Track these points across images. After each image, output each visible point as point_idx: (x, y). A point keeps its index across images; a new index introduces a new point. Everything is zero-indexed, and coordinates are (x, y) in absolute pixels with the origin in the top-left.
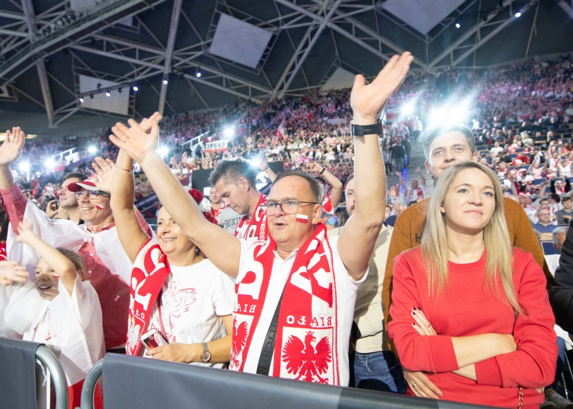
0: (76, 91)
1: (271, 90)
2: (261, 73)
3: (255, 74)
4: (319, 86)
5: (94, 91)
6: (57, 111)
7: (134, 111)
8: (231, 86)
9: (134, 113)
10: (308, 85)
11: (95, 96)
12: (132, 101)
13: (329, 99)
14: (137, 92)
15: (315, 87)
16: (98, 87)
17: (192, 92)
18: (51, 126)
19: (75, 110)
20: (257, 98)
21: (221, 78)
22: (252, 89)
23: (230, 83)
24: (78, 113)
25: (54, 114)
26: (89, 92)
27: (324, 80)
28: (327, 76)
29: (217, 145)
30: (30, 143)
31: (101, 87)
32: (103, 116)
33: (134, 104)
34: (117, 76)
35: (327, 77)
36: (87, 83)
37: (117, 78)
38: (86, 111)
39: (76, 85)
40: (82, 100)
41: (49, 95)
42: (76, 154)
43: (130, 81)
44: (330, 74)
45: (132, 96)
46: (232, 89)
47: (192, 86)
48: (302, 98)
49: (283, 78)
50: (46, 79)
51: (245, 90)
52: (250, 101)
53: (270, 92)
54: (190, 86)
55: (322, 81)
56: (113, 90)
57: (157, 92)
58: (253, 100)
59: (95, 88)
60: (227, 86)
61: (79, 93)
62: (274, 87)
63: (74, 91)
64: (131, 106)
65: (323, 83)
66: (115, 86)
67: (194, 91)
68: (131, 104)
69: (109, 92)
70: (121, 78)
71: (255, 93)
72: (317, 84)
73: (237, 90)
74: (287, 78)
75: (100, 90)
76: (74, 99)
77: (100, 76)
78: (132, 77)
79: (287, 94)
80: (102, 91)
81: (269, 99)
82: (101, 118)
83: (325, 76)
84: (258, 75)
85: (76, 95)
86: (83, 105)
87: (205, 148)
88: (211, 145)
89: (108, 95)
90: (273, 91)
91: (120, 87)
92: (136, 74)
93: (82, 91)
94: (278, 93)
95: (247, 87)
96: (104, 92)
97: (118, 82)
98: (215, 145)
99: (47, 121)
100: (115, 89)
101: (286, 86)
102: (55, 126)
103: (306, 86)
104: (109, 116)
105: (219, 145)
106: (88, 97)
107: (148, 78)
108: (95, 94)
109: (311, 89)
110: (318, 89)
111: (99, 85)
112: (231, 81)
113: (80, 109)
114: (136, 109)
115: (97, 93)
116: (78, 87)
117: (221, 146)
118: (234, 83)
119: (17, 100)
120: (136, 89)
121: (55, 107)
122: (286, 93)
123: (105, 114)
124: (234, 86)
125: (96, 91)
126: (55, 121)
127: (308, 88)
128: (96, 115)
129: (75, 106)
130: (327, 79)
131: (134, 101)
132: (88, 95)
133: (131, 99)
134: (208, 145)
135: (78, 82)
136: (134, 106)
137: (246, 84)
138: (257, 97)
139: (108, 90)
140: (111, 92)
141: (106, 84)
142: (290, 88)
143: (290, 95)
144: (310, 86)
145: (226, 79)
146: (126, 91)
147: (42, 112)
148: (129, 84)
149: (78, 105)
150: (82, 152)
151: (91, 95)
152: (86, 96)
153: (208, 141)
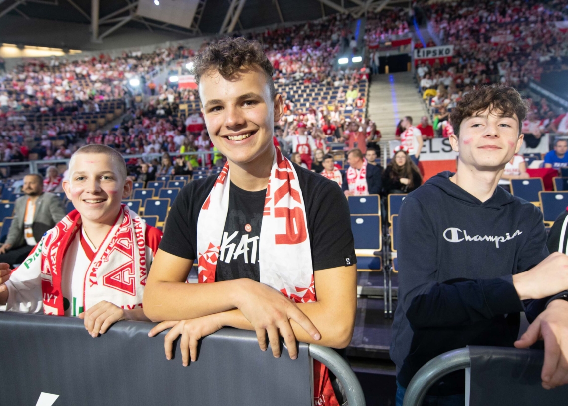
7: (199, 22)
18: (94, 39)
19: (127, 19)
24: (129, 24)
29: (438, 52)
33: (202, 13)
58: (347, 12)
64: (197, 16)
68: (198, 13)
86: (138, 13)
87: (418, 56)
88: (429, 53)
99: (91, 33)
102: (100, 41)
104: (170, 29)
105: (441, 52)
117: (444, 52)
121: (101, 16)
123: (162, 27)
126: (100, 34)
129: (126, 14)
131: (202, 9)
133: (200, 7)
136: (200, 17)
149: (131, 13)
153: (422, 47)
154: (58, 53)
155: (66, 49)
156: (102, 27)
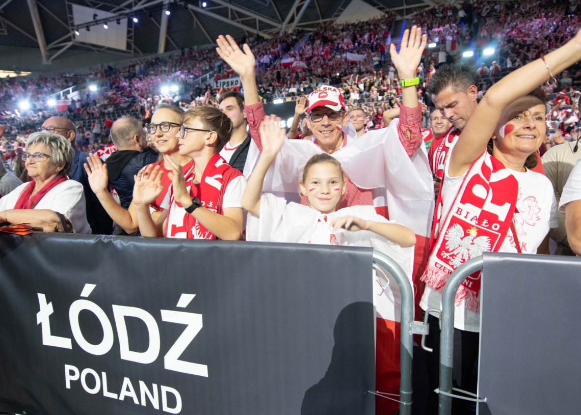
0: (70, 22)
1: (280, 23)
2: (270, 4)
3: (264, 4)
4: (333, 19)
5: (90, 23)
6: (51, 46)
7: (133, 45)
8: (236, 19)
9: (133, 49)
10: (321, 18)
11: (91, 28)
12: (130, 35)
13: (345, 33)
14: (136, 23)
15: (328, 20)
16: (94, 18)
17: (195, 25)
18: (45, 61)
19: (70, 44)
20: (265, 32)
21: (227, 8)
22: (260, 21)
23: (236, 15)
24: (73, 47)
25: (48, 49)
26: (84, 24)
27: (338, 12)
28: (342, 7)
30: (25, 81)
31: (98, 18)
32: (99, 51)
33: (133, 37)
34: (114, 6)
35: (342, 9)
36: (81, 14)
37: (114, 8)
38: (81, 45)
39: (69, 15)
40: (77, 33)
41: (41, 27)
42: (76, 93)
43: (128, 11)
44: (345, 6)
45: (130, 29)
46: (238, 22)
47: (195, 18)
48: (316, 32)
49: (293, 10)
50: (36, 10)
51: (251, 23)
52: (258, 35)
53: (279, 26)
54: (193, 18)
55: (335, 14)
56: (110, 21)
57: (158, 25)
58: (261, 34)
59: (91, 19)
60: (233, 18)
61: (72, 25)
62: (283, 20)
63: (67, 24)
64: (129, 40)
65: (338, 16)
66: (113, 17)
67: (196, 23)
68: (129, 38)
69: (106, 24)
70: (117, 8)
71: (264, 26)
72: (330, 17)
73: (243, 23)
74: (298, 9)
75: (96, 22)
76: (68, 32)
77: (93, 5)
78: (129, 6)
79: (297, 28)
80: (98, 22)
81: (278, 33)
82: (98, 53)
83: (340, 8)
84: (267, 5)
85: (70, 28)
86: (77, 39)
87: (217, 86)
88: (224, 83)
89: (106, 27)
90: (282, 24)
91: (118, 18)
92: (133, 5)
93: (76, 22)
94: (287, 27)
95: (255, 19)
96: (100, 23)
97: (114, 12)
98: (228, 83)
99: (41, 56)
100: (113, 20)
101: (297, 19)
102: (50, 63)
103: (319, 19)
104: (107, 51)
106: (84, 30)
107: (146, 8)
108: (91, 26)
109: (325, 23)
110: (332, 22)
111: (95, 16)
112: (237, 12)
113: (75, 44)
114: (135, 44)
115: (94, 25)
116: (72, 19)
118: (241, 15)
119: (6, 33)
120: (135, 20)
121: (48, 41)
122: (297, 26)
123: (102, 50)
124: (240, 18)
125: (93, 22)
126: (48, 57)
127: (321, 21)
128: (92, 50)
129: (69, 40)
130: (341, 11)
131: (132, 34)
132: (84, 27)
133: (129, 32)
134: (220, 83)
135: (71, 12)
136: (132, 41)
137: (253, 16)
138: (265, 30)
139: (105, 21)
140: (109, 23)
141: (102, 14)
142: (300, 21)
143: (300, 29)
144: (323, 18)
145: (232, 10)
146: (124, 22)
147: (34, 47)
148: (127, 14)
149: (72, 39)
150: (82, 90)
151: (87, 27)
152: (81, 28)
153: (220, 79)
154: (12, 75)
155: (17, 70)
156: (51, 51)
